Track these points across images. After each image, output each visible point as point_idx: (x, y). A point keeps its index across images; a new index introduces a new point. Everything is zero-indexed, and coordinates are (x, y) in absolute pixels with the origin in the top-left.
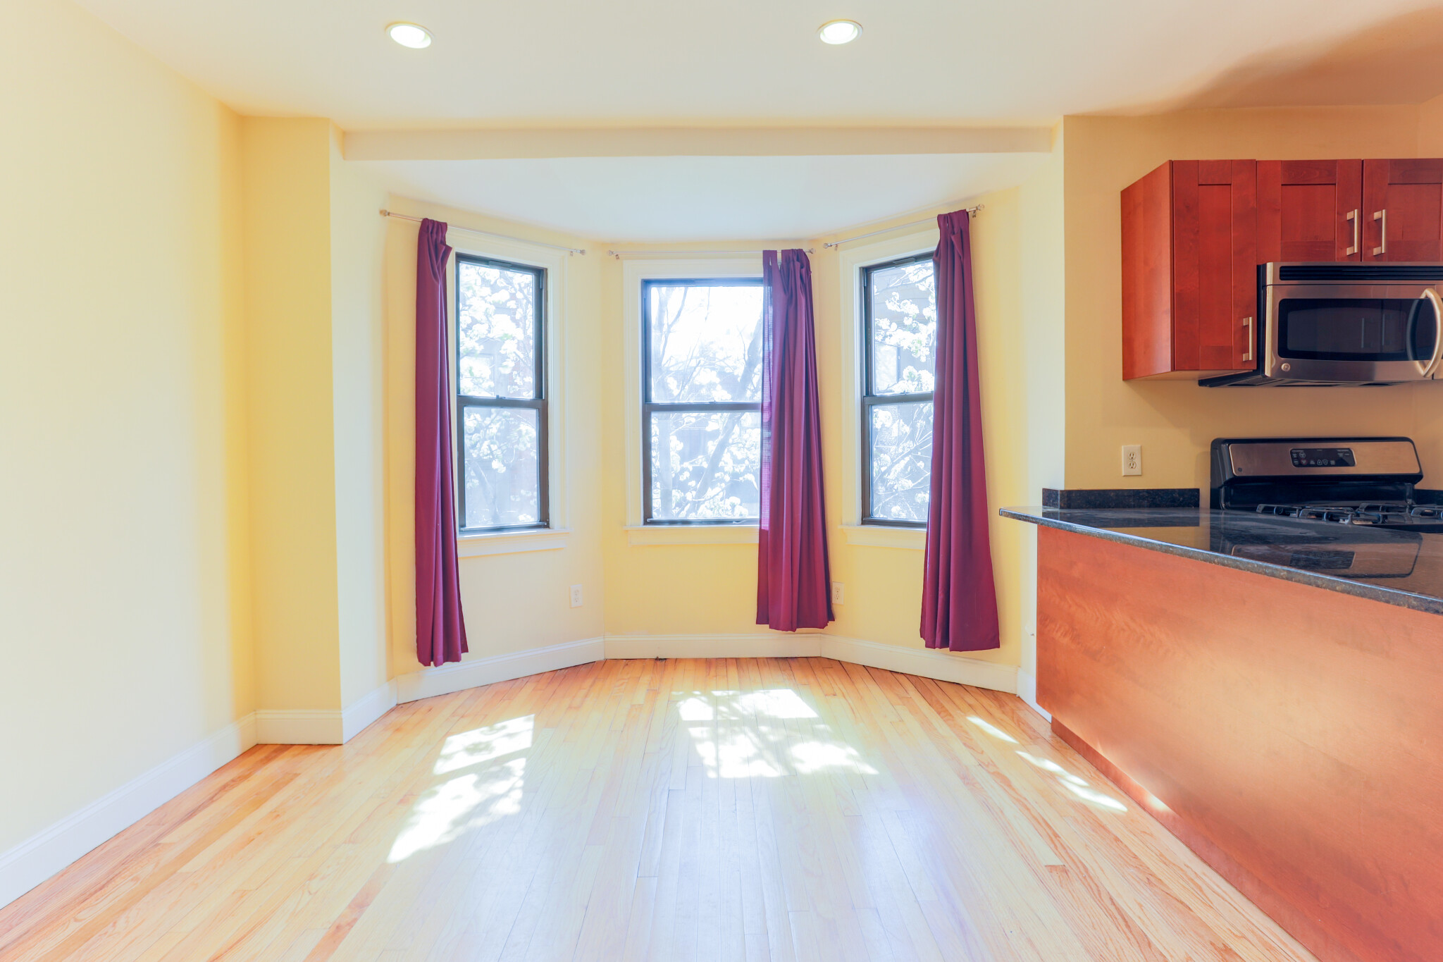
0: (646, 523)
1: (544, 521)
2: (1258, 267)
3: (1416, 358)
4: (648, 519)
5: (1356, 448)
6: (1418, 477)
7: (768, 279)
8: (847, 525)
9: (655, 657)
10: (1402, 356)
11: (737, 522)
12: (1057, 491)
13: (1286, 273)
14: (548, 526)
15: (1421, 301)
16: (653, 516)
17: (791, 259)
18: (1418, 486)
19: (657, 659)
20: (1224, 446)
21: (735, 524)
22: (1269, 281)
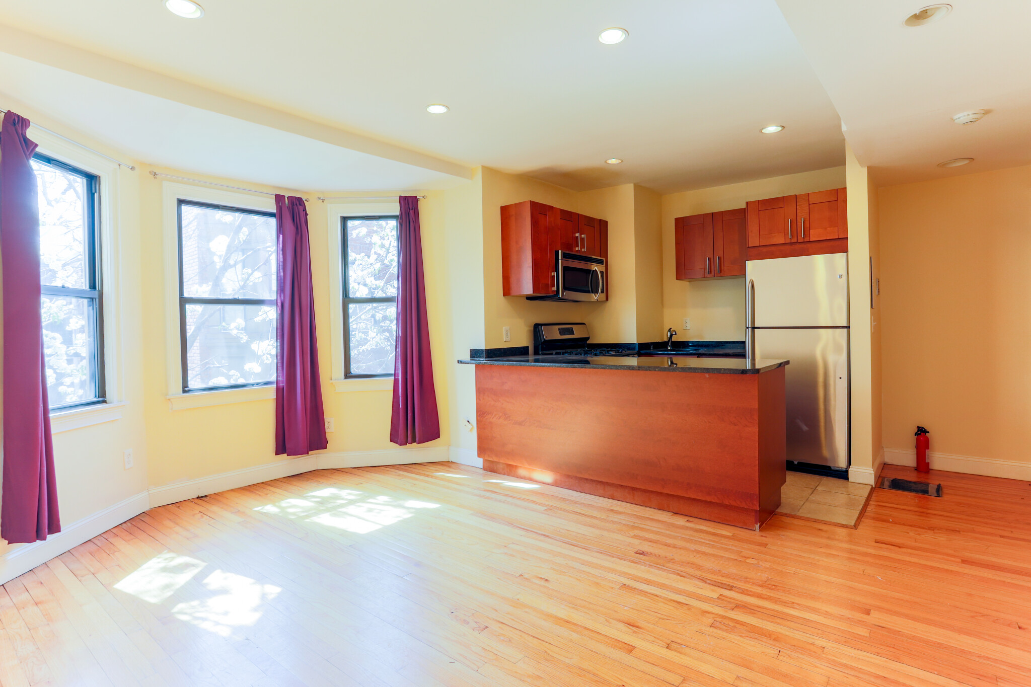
0: (184, 392)
1: (102, 397)
2: (556, 251)
3: (592, 293)
4: (185, 389)
5: (575, 328)
6: (588, 339)
7: (279, 215)
8: (335, 380)
9: (197, 496)
10: (588, 292)
11: (257, 384)
12: (482, 350)
13: (565, 256)
14: (104, 402)
15: (593, 271)
16: (189, 386)
17: (295, 203)
18: (588, 342)
19: (198, 498)
20: (540, 327)
21: (256, 386)
22: (560, 258)
